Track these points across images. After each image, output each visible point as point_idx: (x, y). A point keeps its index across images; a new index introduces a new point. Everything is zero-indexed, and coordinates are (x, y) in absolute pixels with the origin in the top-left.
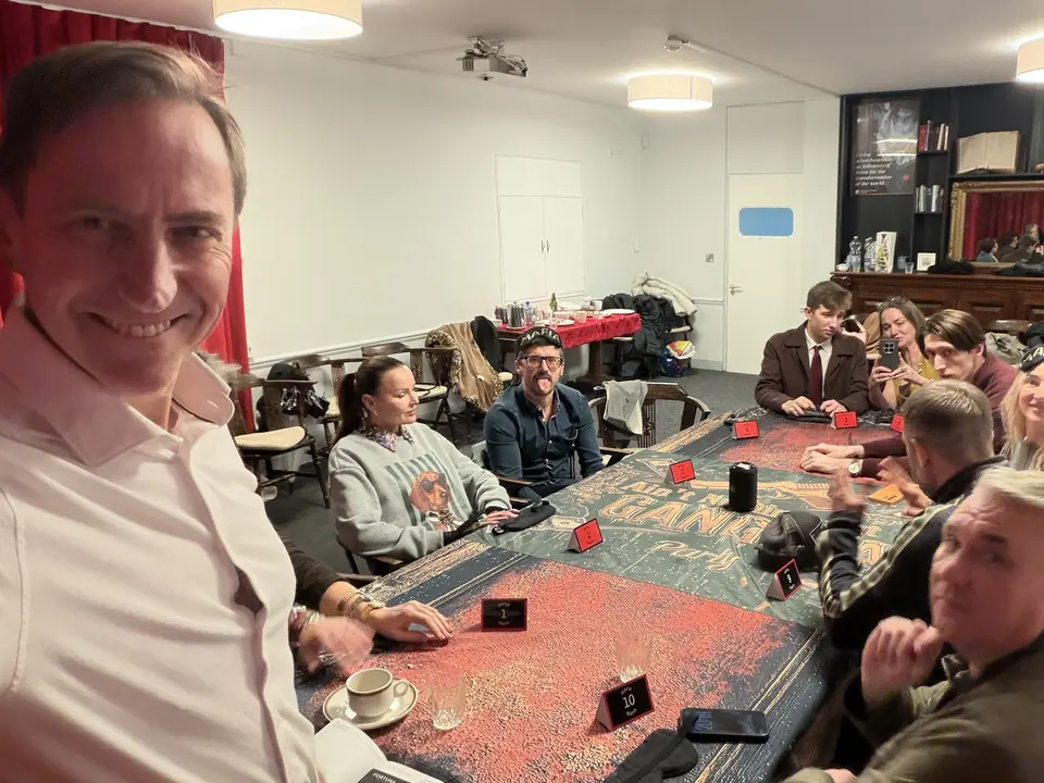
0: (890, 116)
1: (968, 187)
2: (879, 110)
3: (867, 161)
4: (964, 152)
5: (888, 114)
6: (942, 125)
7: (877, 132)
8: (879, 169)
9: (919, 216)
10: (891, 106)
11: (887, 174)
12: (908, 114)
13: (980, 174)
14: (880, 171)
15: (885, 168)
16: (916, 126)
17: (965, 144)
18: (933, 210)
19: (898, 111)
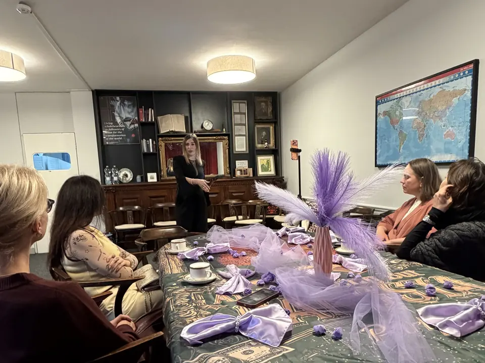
0: (120, 104)
1: (166, 140)
2: (113, 100)
3: (111, 126)
4: (161, 123)
5: (119, 103)
6: (150, 109)
7: (114, 111)
8: (118, 131)
9: (145, 154)
10: (120, 98)
11: (123, 134)
12: (130, 103)
13: (171, 134)
14: (119, 132)
15: (121, 131)
16: (135, 110)
17: (161, 119)
18: (151, 151)
19: (124, 101)
